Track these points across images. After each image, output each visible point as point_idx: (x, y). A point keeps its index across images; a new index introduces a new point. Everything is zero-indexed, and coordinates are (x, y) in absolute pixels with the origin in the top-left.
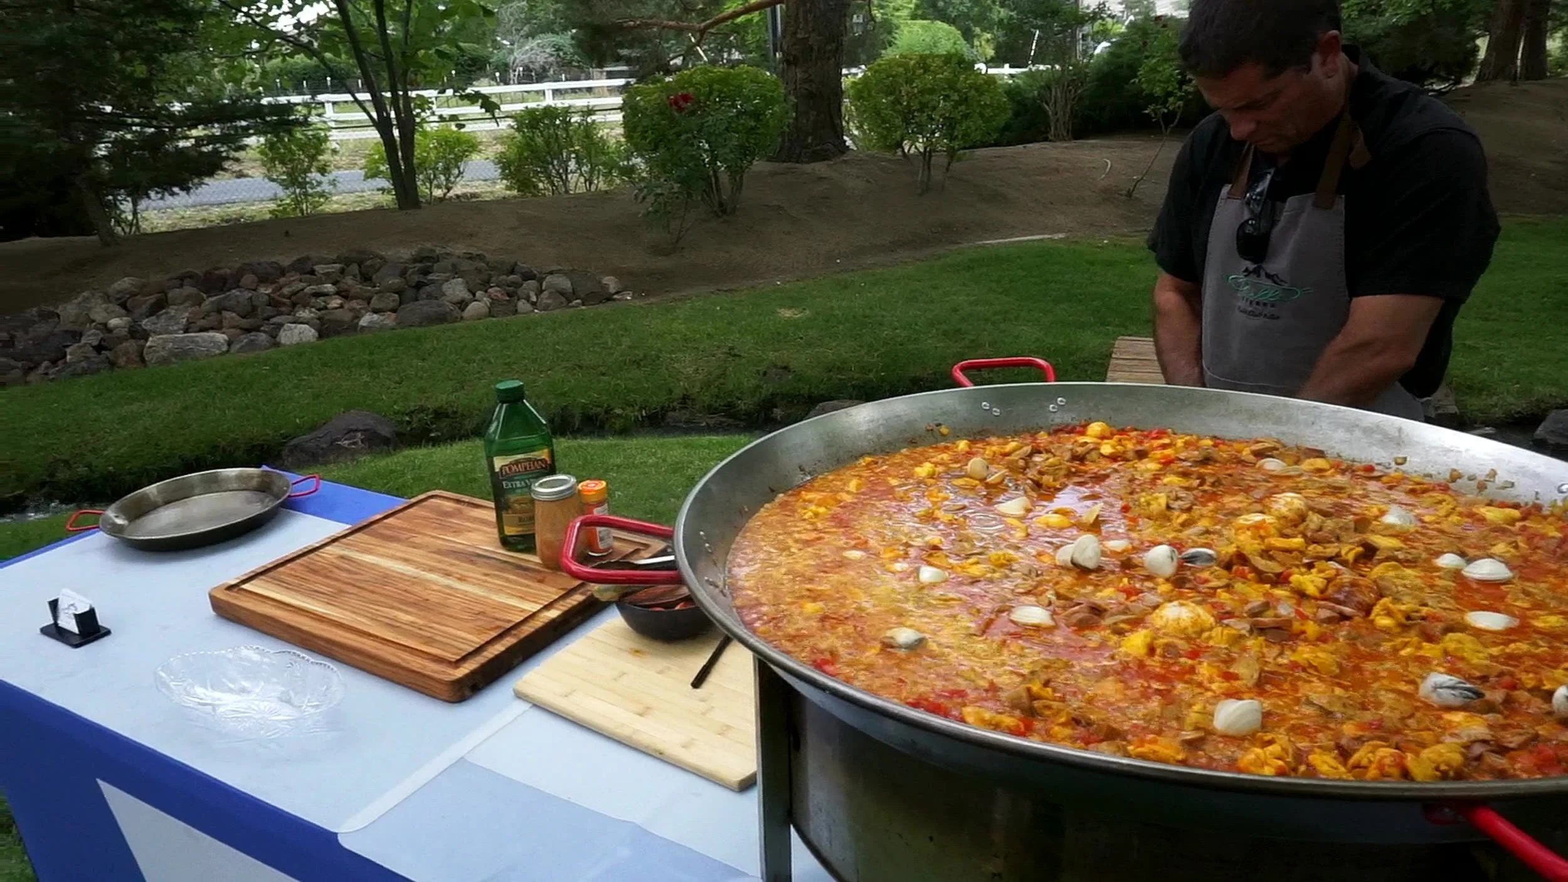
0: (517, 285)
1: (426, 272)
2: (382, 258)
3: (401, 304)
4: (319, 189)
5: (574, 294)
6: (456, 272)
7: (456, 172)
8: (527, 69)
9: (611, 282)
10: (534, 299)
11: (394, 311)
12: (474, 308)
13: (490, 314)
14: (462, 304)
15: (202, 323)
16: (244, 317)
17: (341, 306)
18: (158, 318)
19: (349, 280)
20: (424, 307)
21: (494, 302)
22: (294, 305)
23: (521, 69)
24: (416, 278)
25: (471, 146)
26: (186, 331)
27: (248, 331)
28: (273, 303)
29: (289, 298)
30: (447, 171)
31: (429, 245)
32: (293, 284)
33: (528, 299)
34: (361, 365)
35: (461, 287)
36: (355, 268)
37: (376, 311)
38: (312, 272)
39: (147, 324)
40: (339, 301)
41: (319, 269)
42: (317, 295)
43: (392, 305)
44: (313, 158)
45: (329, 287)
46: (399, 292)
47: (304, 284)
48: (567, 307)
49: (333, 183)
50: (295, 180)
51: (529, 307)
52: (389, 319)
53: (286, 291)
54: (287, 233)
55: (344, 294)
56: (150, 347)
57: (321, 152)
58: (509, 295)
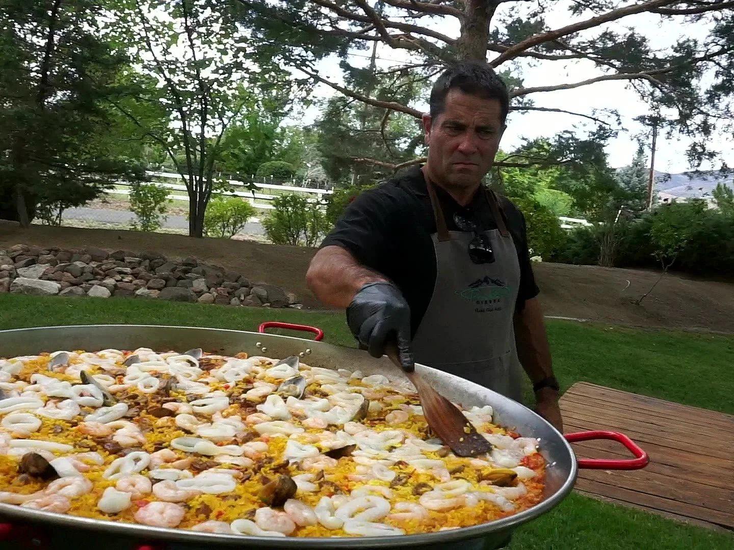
0: (236, 289)
1: (186, 272)
2: (164, 259)
3: (165, 286)
4: (156, 220)
5: (267, 300)
6: (204, 274)
7: (239, 225)
8: (313, 181)
9: (291, 297)
10: (242, 298)
11: (160, 289)
12: (206, 296)
13: (214, 302)
14: (200, 293)
15: (51, 275)
16: (75, 278)
17: (131, 282)
18: (28, 269)
19: (141, 269)
20: (178, 290)
21: (220, 295)
22: (106, 275)
23: (310, 180)
24: (180, 274)
25: (252, 212)
26: (40, 278)
27: (73, 285)
28: (94, 274)
29: (104, 272)
30: (235, 224)
31: (195, 257)
32: (108, 264)
33: (239, 297)
34: (122, 313)
35: (203, 284)
36: (147, 262)
37: (149, 288)
38: (123, 260)
39: (19, 271)
40: (130, 279)
41: (127, 259)
42: (120, 273)
43: (160, 286)
44: (157, 203)
45: (128, 270)
46: (167, 280)
47: (115, 265)
48: (261, 306)
49: (165, 218)
50: (145, 213)
51: (238, 302)
52: (154, 293)
53: (103, 267)
54: (120, 238)
55: (136, 276)
56: (15, 283)
57: (163, 200)
58: (228, 293)
